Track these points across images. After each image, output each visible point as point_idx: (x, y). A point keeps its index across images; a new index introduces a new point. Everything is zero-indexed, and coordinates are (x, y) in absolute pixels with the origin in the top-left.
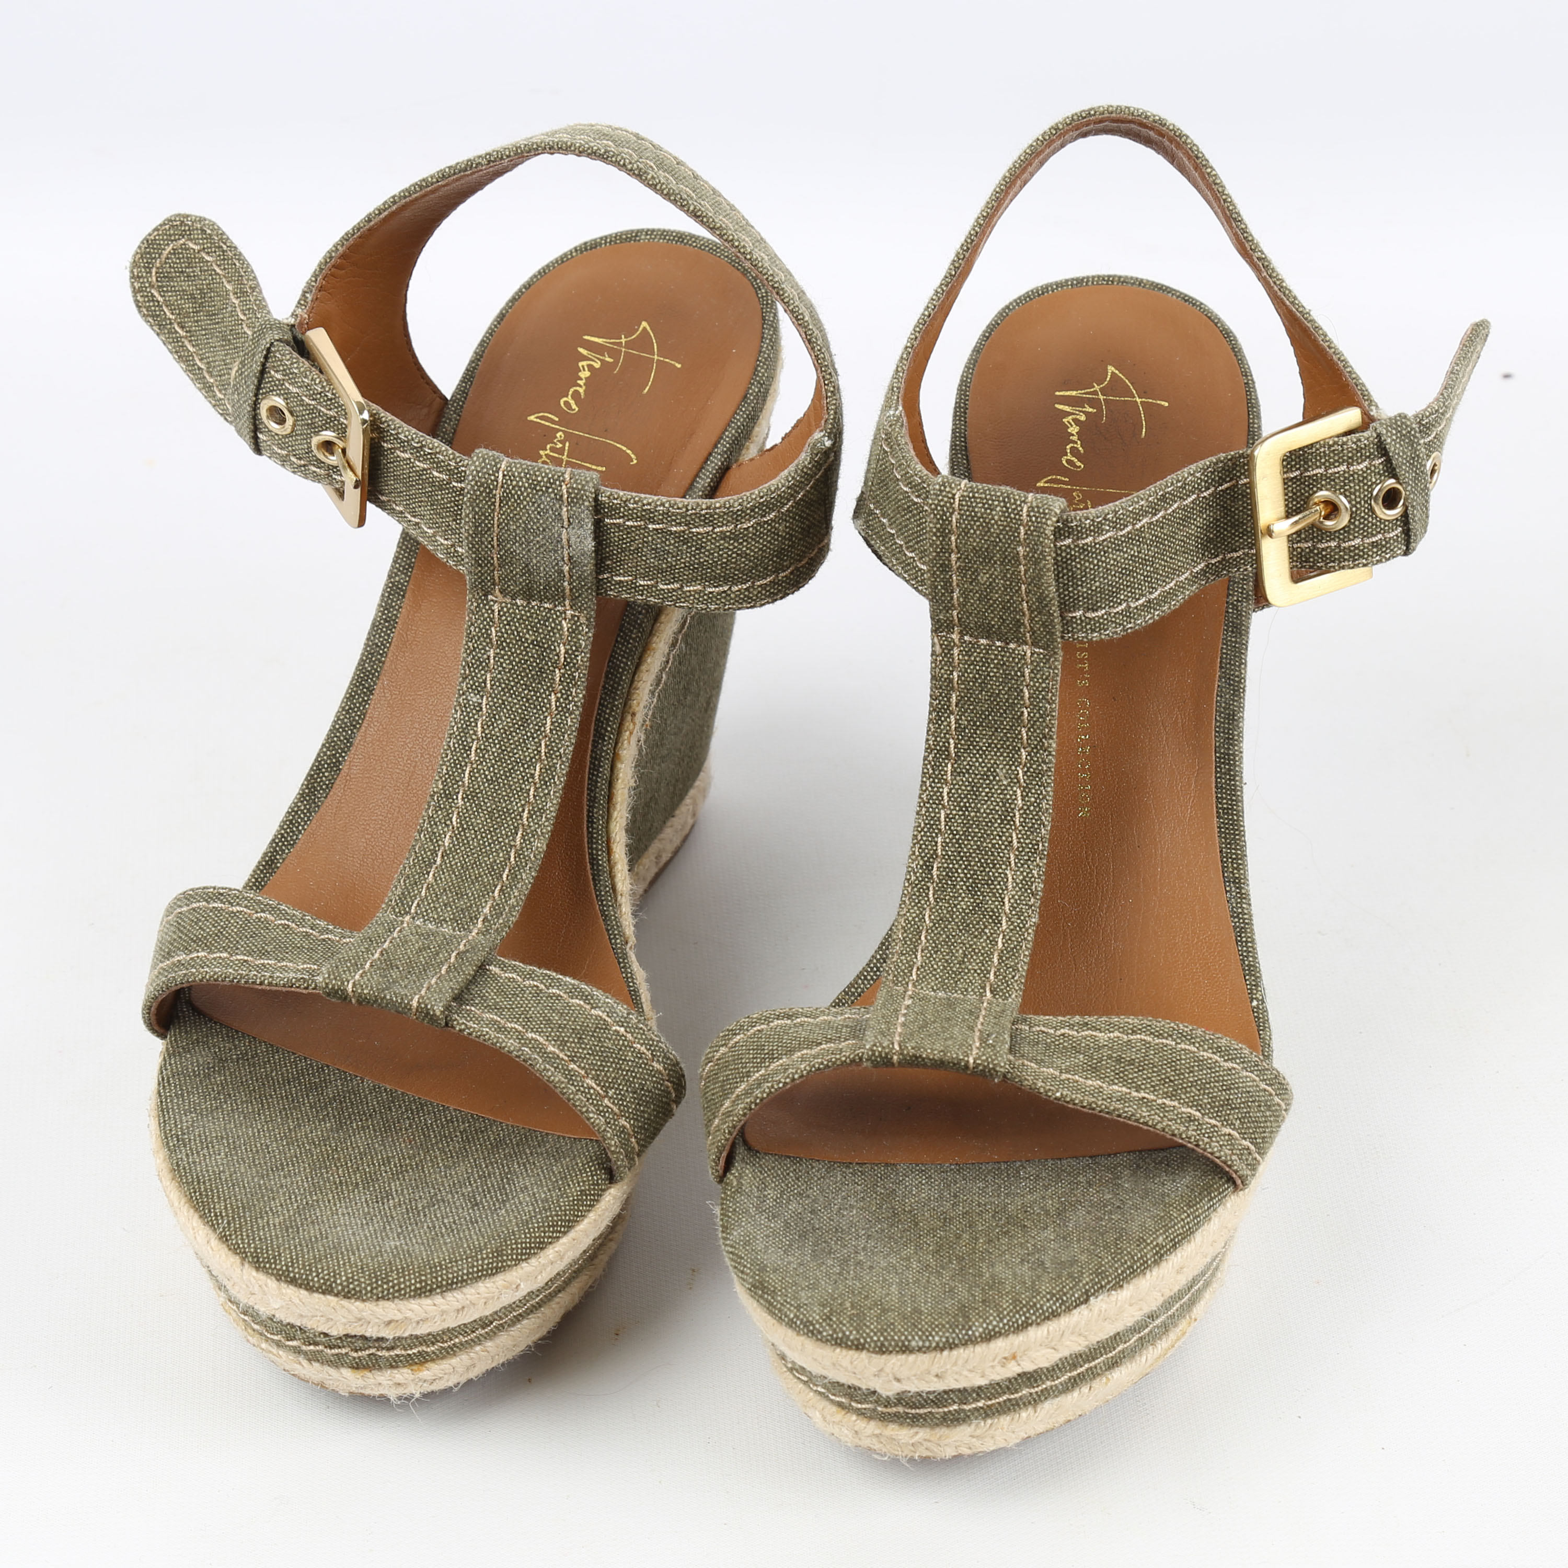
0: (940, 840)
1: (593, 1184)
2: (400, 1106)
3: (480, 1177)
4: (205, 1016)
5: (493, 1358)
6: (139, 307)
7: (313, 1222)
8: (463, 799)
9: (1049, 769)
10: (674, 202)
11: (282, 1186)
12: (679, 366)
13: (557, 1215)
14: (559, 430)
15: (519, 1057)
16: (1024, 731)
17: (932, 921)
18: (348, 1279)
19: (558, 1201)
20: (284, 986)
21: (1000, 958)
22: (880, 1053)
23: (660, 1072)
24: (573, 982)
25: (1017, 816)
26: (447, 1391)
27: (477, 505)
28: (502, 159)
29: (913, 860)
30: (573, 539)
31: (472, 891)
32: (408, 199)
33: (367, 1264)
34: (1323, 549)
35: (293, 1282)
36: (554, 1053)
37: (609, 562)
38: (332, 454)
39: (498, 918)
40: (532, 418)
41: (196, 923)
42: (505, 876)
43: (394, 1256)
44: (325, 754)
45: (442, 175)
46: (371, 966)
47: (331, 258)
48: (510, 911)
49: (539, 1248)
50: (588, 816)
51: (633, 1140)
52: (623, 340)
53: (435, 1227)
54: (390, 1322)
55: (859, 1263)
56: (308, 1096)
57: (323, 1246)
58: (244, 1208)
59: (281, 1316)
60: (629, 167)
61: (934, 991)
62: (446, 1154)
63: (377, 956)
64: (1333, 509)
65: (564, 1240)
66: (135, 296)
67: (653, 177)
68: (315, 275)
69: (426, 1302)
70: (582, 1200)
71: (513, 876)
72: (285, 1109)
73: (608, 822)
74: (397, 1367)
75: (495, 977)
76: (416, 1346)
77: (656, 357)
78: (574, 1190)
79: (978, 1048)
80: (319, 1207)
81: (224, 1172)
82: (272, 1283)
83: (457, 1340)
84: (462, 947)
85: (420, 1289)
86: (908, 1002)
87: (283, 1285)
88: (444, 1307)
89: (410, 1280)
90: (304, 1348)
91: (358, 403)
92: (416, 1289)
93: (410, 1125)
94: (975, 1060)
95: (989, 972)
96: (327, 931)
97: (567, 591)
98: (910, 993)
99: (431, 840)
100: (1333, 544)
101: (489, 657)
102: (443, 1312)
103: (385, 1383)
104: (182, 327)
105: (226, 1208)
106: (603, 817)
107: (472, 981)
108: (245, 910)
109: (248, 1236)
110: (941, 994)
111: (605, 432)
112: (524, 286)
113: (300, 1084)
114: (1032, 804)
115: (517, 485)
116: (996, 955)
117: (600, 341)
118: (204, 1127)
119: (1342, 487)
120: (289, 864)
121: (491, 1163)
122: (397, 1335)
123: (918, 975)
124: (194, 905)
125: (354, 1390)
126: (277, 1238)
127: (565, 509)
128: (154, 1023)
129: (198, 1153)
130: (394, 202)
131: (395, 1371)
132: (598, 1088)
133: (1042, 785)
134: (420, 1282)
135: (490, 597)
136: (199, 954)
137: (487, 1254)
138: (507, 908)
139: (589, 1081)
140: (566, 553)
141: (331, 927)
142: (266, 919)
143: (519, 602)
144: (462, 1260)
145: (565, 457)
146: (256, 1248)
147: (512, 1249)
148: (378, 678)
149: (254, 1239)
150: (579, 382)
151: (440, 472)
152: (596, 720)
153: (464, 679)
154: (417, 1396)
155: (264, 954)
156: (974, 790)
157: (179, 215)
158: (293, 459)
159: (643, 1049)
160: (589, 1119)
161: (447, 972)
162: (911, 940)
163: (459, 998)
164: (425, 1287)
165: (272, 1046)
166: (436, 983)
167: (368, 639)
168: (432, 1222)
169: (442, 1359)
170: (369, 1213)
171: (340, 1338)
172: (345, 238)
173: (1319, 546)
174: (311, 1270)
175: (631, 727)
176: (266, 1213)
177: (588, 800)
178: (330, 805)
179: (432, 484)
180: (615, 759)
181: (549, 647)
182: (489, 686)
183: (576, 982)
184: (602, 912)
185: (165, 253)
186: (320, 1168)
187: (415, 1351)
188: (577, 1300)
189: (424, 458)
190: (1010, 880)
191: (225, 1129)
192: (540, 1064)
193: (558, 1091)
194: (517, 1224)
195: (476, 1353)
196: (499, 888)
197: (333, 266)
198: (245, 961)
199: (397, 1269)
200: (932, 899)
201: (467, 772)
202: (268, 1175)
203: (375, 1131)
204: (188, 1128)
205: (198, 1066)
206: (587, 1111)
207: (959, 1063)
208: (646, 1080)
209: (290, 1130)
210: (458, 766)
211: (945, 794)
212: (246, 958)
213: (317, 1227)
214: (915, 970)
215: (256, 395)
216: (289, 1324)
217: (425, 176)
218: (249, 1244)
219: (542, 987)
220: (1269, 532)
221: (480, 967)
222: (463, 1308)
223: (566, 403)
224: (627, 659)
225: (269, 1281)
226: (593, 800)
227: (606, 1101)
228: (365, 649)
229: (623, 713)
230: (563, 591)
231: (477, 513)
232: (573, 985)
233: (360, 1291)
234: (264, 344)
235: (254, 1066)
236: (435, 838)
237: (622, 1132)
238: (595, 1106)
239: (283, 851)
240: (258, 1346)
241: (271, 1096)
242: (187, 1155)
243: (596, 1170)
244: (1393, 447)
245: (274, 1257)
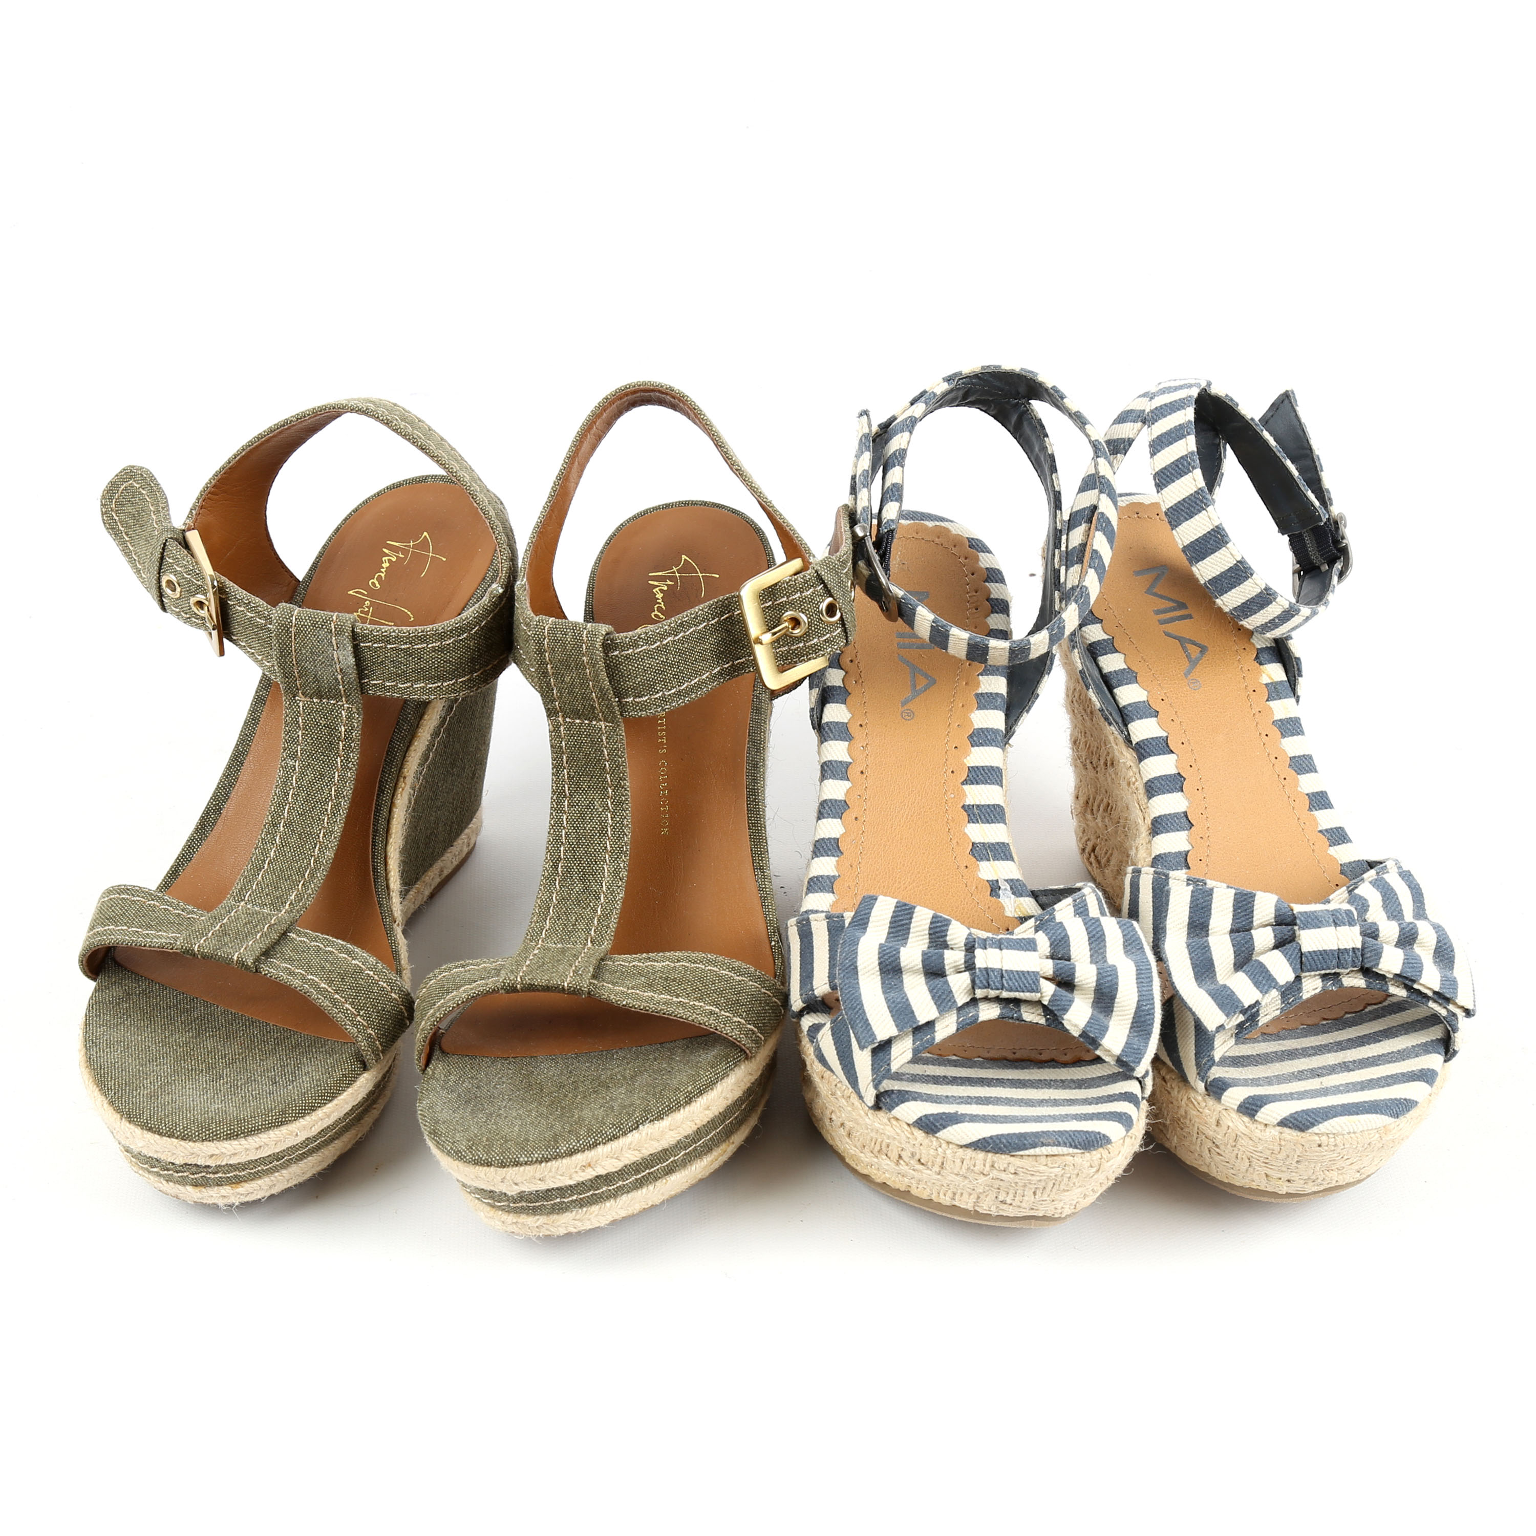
0: (562, 849)
1: (352, 1071)
2: (239, 1023)
3: (281, 1066)
4: (122, 967)
5: (288, 1181)
6: (104, 523)
7: (168, 1093)
8: (283, 826)
9: (626, 799)
10: (409, 440)
11: (153, 1071)
12: (444, 559)
13: (325, 1089)
14: (366, 600)
15: (301, 990)
16: (608, 776)
17: (557, 900)
18: (184, 1127)
19: (327, 1080)
20: (158, 947)
21: (599, 920)
22: (509, 984)
23: (396, 1000)
24: (342, 943)
25: (609, 830)
26: (257, 1202)
27: (281, 638)
28: (305, 417)
29: (547, 863)
30: (341, 658)
31: (284, 885)
32: (251, 447)
33: (197, 1119)
34: (795, 650)
35: (150, 1129)
36: (325, 988)
37: (366, 672)
38: (202, 609)
39: (299, 902)
40: (351, 592)
41: (111, 908)
42: (306, 876)
43: (216, 1114)
44: (212, 803)
45: (271, 430)
46: (213, 934)
47: (207, 487)
48: (307, 898)
49: (311, 1110)
50: (373, 842)
51: (377, 1042)
52: (411, 544)
53: (245, 1096)
54: (212, 1156)
55: (500, 1115)
56: (181, 1016)
57: (172, 1107)
58: (126, 1084)
59: (145, 1152)
60: (381, 418)
61: (555, 944)
62: (262, 1052)
63: (218, 928)
64: (796, 622)
65: (330, 1105)
66: (103, 517)
67: (396, 425)
68: (198, 499)
69: (235, 1143)
70: (343, 1081)
71: (312, 875)
72: (164, 1024)
73: (386, 845)
74: (222, 1185)
75: (293, 940)
76: (232, 1172)
77: (431, 554)
78: (338, 1074)
79: (571, 977)
80: (175, 1084)
81: (118, 1062)
82: (138, 1131)
83: (260, 1168)
84: (273, 922)
85: (230, 1134)
86: (536, 952)
87: (145, 1132)
88: (247, 1146)
89: (223, 1129)
90: (161, 1172)
91: (211, 576)
92: (227, 1134)
93: (243, 1034)
94: (568, 984)
95: (591, 930)
96: (193, 912)
97: (342, 692)
98: (539, 946)
99: (262, 854)
100: (801, 645)
101: (298, 736)
102: (247, 1150)
103: (214, 1195)
104: (127, 535)
105: (115, 1084)
106: (382, 842)
107: (277, 943)
108: (142, 899)
109: (125, 1101)
110: (559, 946)
111: (395, 601)
112: (353, 511)
113: (177, 1009)
114: (618, 822)
115: (304, 625)
116: (596, 919)
117: (397, 544)
118: (110, 1035)
119: (799, 607)
120: (187, 873)
121: (290, 1058)
122: (218, 1164)
123: (546, 935)
124: (112, 897)
125: (196, 1200)
126: (144, 1103)
127: (334, 638)
128: (87, 971)
129: (103, 1051)
130: (243, 450)
131: (221, 1188)
132: (353, 1010)
133: (623, 810)
134: (230, 1130)
135: (297, 698)
136: (110, 927)
137: (275, 1113)
138: (306, 896)
139: (347, 1005)
140: (338, 666)
141: (195, 910)
142: (154, 905)
143: (315, 700)
144: (258, 1116)
145: (369, 617)
146: (129, 1109)
147: (293, 1110)
148: (246, 755)
149: (129, 1104)
150: (382, 570)
151: (260, 618)
152: (380, 781)
153: (285, 750)
154: (237, 1204)
155: (149, 927)
156: (582, 816)
157: (130, 466)
158: (182, 614)
159: (385, 985)
160: (347, 1029)
161: (260, 938)
162: (543, 913)
163: (267, 953)
164: (233, 1133)
165: (163, 985)
166: (252, 945)
167: (242, 731)
168: (245, 1093)
169: (252, 1180)
170: (206, 1088)
171: (182, 1166)
172: (216, 475)
173: (792, 648)
174: (161, 1122)
175: (403, 785)
176: (140, 1087)
177: (373, 832)
178: (213, 836)
179: (257, 627)
180: (392, 805)
181: (335, 728)
182: (299, 754)
183: (344, 943)
184: (379, 902)
185: (121, 489)
186: (180, 1061)
187: (232, 1174)
188: (349, 1146)
189: (251, 610)
190: (606, 871)
191: (124, 1036)
192: (314, 995)
193: (326, 1011)
194: (298, 1095)
195: (276, 1177)
196: (302, 882)
197: (209, 493)
198: (137, 932)
199: (216, 1122)
200: (558, 887)
201: (286, 810)
202: (146, 1064)
203: (220, 1038)
204: (100, 1035)
205: (112, 997)
206: (345, 1024)
207: (558, 987)
208: (386, 1005)
209: (165, 1037)
210: (281, 806)
211: (564, 820)
212: (137, 930)
213: (170, 1096)
214: (544, 931)
215: (159, 573)
216: (150, 1157)
217: (260, 432)
218: (125, 1106)
219: (322, 946)
220: (758, 641)
221: (283, 934)
222: (260, 1147)
223: (373, 583)
224: (400, 742)
225: (136, 1129)
226: (376, 831)
227: (358, 1018)
228: (239, 738)
229: (398, 777)
230: (340, 691)
231: (281, 643)
232: (342, 945)
233: (191, 1136)
234: (162, 540)
235: (149, 998)
236: (265, 852)
237: (370, 1037)
238: (350, 1021)
239: (183, 865)
240: (137, 1173)
241: (157, 1016)
242: (97, 1052)
243: (354, 1062)
244: (826, 577)
245: (140, 1114)
